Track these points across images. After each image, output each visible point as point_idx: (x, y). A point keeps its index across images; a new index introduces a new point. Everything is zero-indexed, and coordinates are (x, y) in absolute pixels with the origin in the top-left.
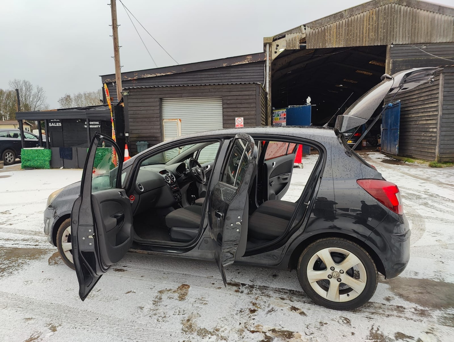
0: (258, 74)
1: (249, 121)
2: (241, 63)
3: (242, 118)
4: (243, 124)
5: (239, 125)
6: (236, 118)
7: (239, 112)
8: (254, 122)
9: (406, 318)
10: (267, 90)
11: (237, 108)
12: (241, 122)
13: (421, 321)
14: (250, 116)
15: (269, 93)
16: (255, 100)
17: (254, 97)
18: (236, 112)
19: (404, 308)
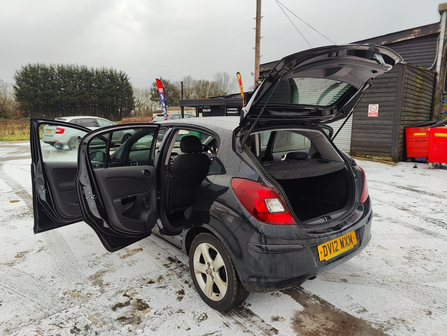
0: (428, 50)
1: (386, 109)
2: (405, 39)
3: (378, 105)
4: (377, 111)
5: (372, 113)
6: (370, 105)
7: (374, 98)
8: (392, 110)
10: (438, 69)
11: (372, 94)
12: (376, 109)
14: (387, 102)
15: (440, 74)
16: (396, 83)
17: (396, 79)
18: (371, 98)
19: (277, 333)
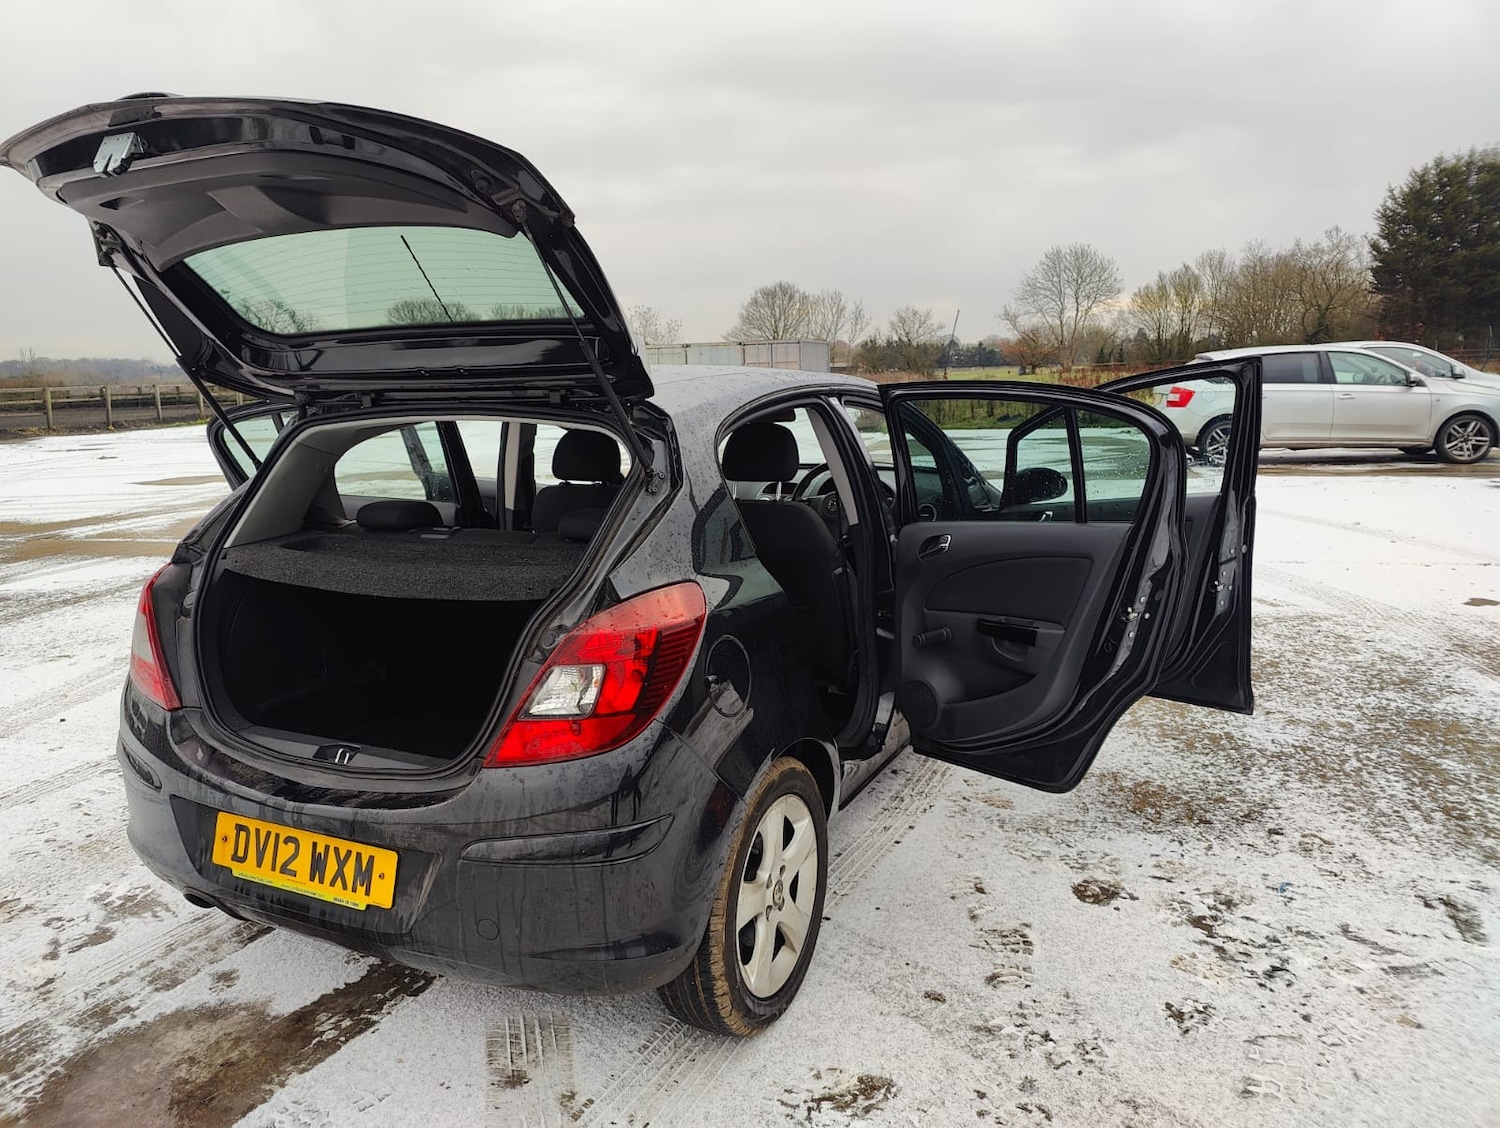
9: (129, 974)
13: (86, 994)
19: (157, 990)
